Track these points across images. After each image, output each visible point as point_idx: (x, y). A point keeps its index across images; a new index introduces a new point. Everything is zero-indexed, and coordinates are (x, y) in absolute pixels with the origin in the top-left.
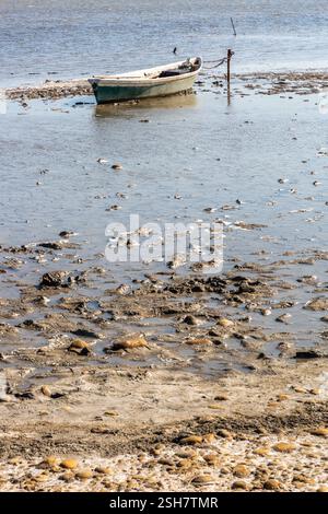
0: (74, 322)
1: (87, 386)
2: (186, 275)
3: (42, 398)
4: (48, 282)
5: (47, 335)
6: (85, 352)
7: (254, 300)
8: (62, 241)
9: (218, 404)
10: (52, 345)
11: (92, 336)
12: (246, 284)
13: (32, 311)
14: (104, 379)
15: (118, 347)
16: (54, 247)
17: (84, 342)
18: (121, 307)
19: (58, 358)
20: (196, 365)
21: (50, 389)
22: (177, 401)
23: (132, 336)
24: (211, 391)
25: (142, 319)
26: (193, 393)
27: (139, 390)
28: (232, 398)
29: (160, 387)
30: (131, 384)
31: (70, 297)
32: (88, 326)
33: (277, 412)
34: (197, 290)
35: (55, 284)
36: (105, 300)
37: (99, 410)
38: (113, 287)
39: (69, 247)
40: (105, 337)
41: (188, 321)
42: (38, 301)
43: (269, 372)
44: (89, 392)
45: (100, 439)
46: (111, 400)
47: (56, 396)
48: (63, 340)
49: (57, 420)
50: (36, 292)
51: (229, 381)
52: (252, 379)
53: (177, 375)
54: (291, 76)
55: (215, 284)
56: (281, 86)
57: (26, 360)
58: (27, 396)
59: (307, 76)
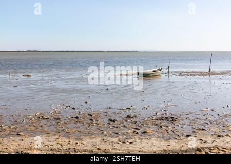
0: (135, 126)
1: (138, 141)
2: (160, 116)
3: (128, 143)
4: (129, 117)
5: (129, 129)
6: (137, 133)
7: (176, 123)
8: (131, 108)
9: (168, 146)
10: (130, 131)
11: (139, 129)
12: (174, 119)
13: (125, 123)
14: (142, 139)
15: (145, 132)
17: (137, 131)
18: (145, 123)
19: (131, 134)
20: (163, 137)
21: (129, 141)
22: (159, 145)
23: (148, 130)
24: (167, 143)
25: (150, 126)
26: (162, 144)
27: (150, 142)
28: (172, 145)
29: (155, 142)
30: (148, 141)
31: (134, 120)
32: (138, 127)
33: (183, 149)
34: (163, 120)
35: (130, 117)
36: (142, 121)
37: (141, 147)
38: (143, 118)
39: (133, 109)
40: (142, 130)
41: (161, 127)
42: (126, 121)
43: (180, 139)
44: (139, 142)
46: (143, 144)
47: (131, 143)
48: (132, 130)
49: (131, 148)
50: (126, 119)
51: (171, 141)
52: (176, 141)
53: (159, 139)
54: (183, 72)
55: (167, 119)
56: (180, 74)
57: (124, 134)
58: (124, 142)
59: (186, 72)
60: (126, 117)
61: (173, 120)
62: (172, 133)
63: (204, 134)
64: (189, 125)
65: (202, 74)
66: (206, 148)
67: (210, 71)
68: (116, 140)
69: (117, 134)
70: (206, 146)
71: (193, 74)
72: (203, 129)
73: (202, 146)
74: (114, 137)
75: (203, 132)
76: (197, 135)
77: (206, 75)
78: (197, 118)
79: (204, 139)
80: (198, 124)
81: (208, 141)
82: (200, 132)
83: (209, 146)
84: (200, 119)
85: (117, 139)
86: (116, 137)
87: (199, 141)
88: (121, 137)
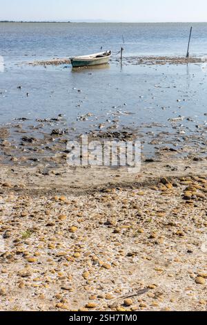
0: (63, 148)
1: (69, 171)
2: (106, 131)
3: (52, 175)
4: (54, 133)
5: (54, 152)
7: (130, 140)
8: (59, 118)
9: (116, 178)
10: (56, 156)
12: (127, 135)
13: (48, 143)
14: (75, 168)
16: (56, 120)
17: (67, 155)
19: (58, 160)
21: (55, 172)
22: (102, 177)
24: (115, 173)
26: (108, 174)
27: (88, 173)
28: (122, 176)
29: (96, 172)
30: (85, 170)
31: (62, 138)
33: (138, 181)
34: (109, 136)
35: (57, 134)
36: (75, 140)
37: (73, 180)
38: (77, 135)
39: (62, 120)
42: (51, 140)
44: (69, 173)
45: (74, 190)
46: (77, 176)
47: (57, 174)
48: (60, 154)
49: (58, 183)
50: (50, 137)
51: (121, 170)
53: (102, 167)
54: (145, 58)
55: (116, 135)
56: (141, 62)
57: (46, 161)
58: (46, 174)
59: (151, 58)
60: (50, 133)
61: (125, 136)
63: (172, 156)
64: (151, 143)
65: (175, 61)
66: (175, 178)
67: (187, 56)
68: (33, 170)
69: (35, 160)
70: (175, 175)
71: (160, 61)
72: (172, 150)
73: (168, 175)
74: (29, 165)
75: (172, 153)
76: (163, 159)
77: (181, 63)
78: (164, 133)
79: (172, 165)
80: (165, 142)
81: (179, 168)
82: (166, 154)
83: (179, 175)
84: (167, 133)
85: (35, 168)
86: (34, 166)
87: (165, 169)
88: (41, 165)
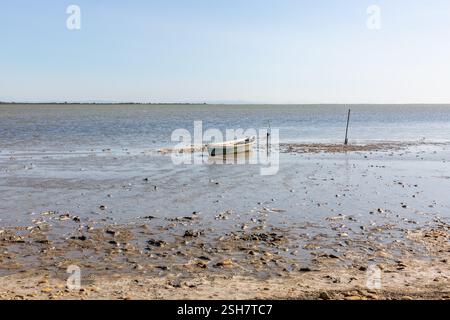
0: (199, 253)
1: (206, 282)
2: (250, 232)
3: (185, 287)
4: (188, 235)
5: (187, 259)
6: (205, 266)
7: (280, 245)
8: (194, 216)
9: (266, 292)
10: (190, 263)
11: (208, 259)
12: (277, 237)
13: (180, 247)
14: (213, 279)
15: (219, 265)
16: (190, 218)
17: (204, 262)
18: (220, 246)
19: (192, 269)
20: (255, 274)
21: (189, 283)
22: (246, 290)
23: (226, 260)
24: (262, 285)
25: (230, 251)
26: (254, 286)
27: (229, 285)
28: (272, 289)
29: (239, 283)
30: (226, 282)
31: (198, 241)
32: (206, 255)
33: (292, 296)
34: (255, 239)
35: (191, 235)
36: (213, 243)
37: (211, 293)
38: (217, 237)
39: (197, 218)
40: (213, 260)
41: (251, 253)
42: (183, 243)
43: (288, 277)
44: (207, 285)
46: (216, 289)
47: (191, 286)
48: (195, 261)
50: (182, 239)
51: (270, 281)
52: (281, 280)
53: (246, 278)
54: (294, 145)
55: (263, 237)
56: (290, 149)
57: (178, 270)
58: (178, 286)
59: (302, 145)
60: (183, 234)
61: (274, 238)
62: (273, 264)
63: (333, 265)
64: (306, 248)
65: (331, 148)
66: (337, 292)
67: (346, 142)
68: (162, 281)
69: (164, 268)
70: (339, 288)
71: (314, 148)
72: (332, 256)
73: (329, 288)
74: (157, 275)
75: (332, 261)
76: (321, 267)
77: (338, 151)
78: (321, 235)
79: (333, 275)
80: (323, 247)
81: (342, 280)
82: (326, 261)
83: (342, 289)
84: (326, 236)
85: (164, 279)
86: (163, 276)
87: (324, 280)
88: (171, 275)
